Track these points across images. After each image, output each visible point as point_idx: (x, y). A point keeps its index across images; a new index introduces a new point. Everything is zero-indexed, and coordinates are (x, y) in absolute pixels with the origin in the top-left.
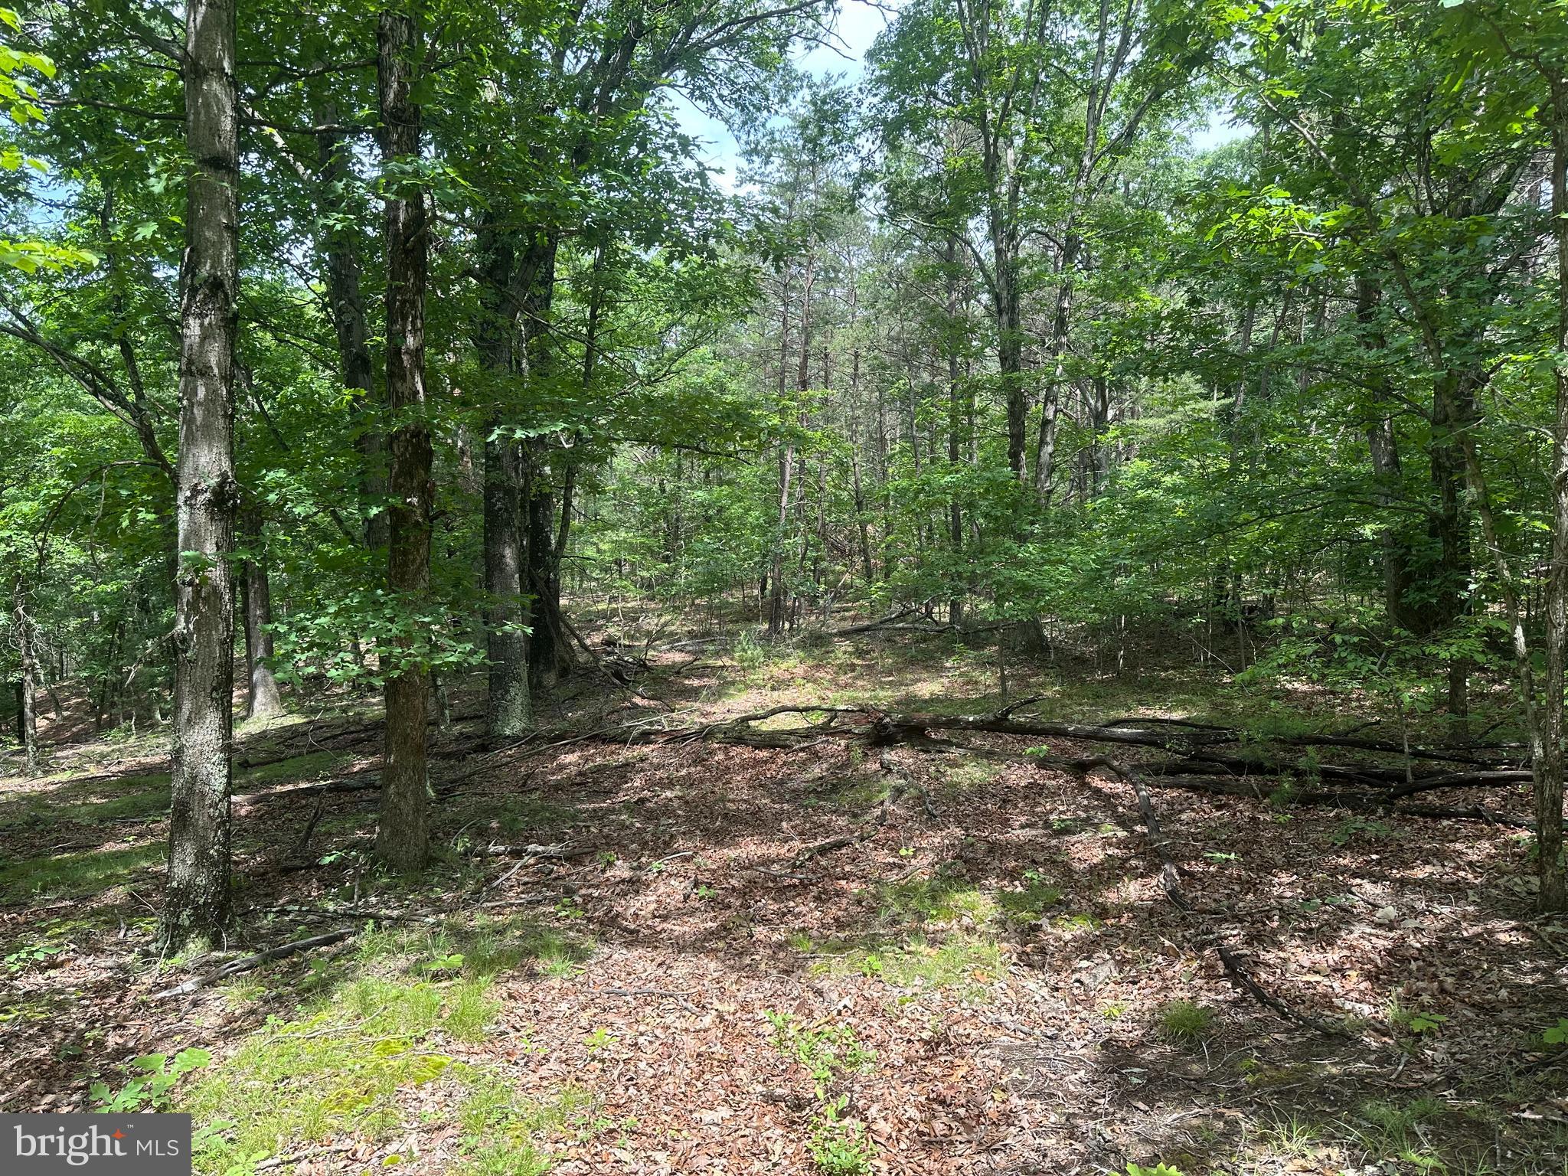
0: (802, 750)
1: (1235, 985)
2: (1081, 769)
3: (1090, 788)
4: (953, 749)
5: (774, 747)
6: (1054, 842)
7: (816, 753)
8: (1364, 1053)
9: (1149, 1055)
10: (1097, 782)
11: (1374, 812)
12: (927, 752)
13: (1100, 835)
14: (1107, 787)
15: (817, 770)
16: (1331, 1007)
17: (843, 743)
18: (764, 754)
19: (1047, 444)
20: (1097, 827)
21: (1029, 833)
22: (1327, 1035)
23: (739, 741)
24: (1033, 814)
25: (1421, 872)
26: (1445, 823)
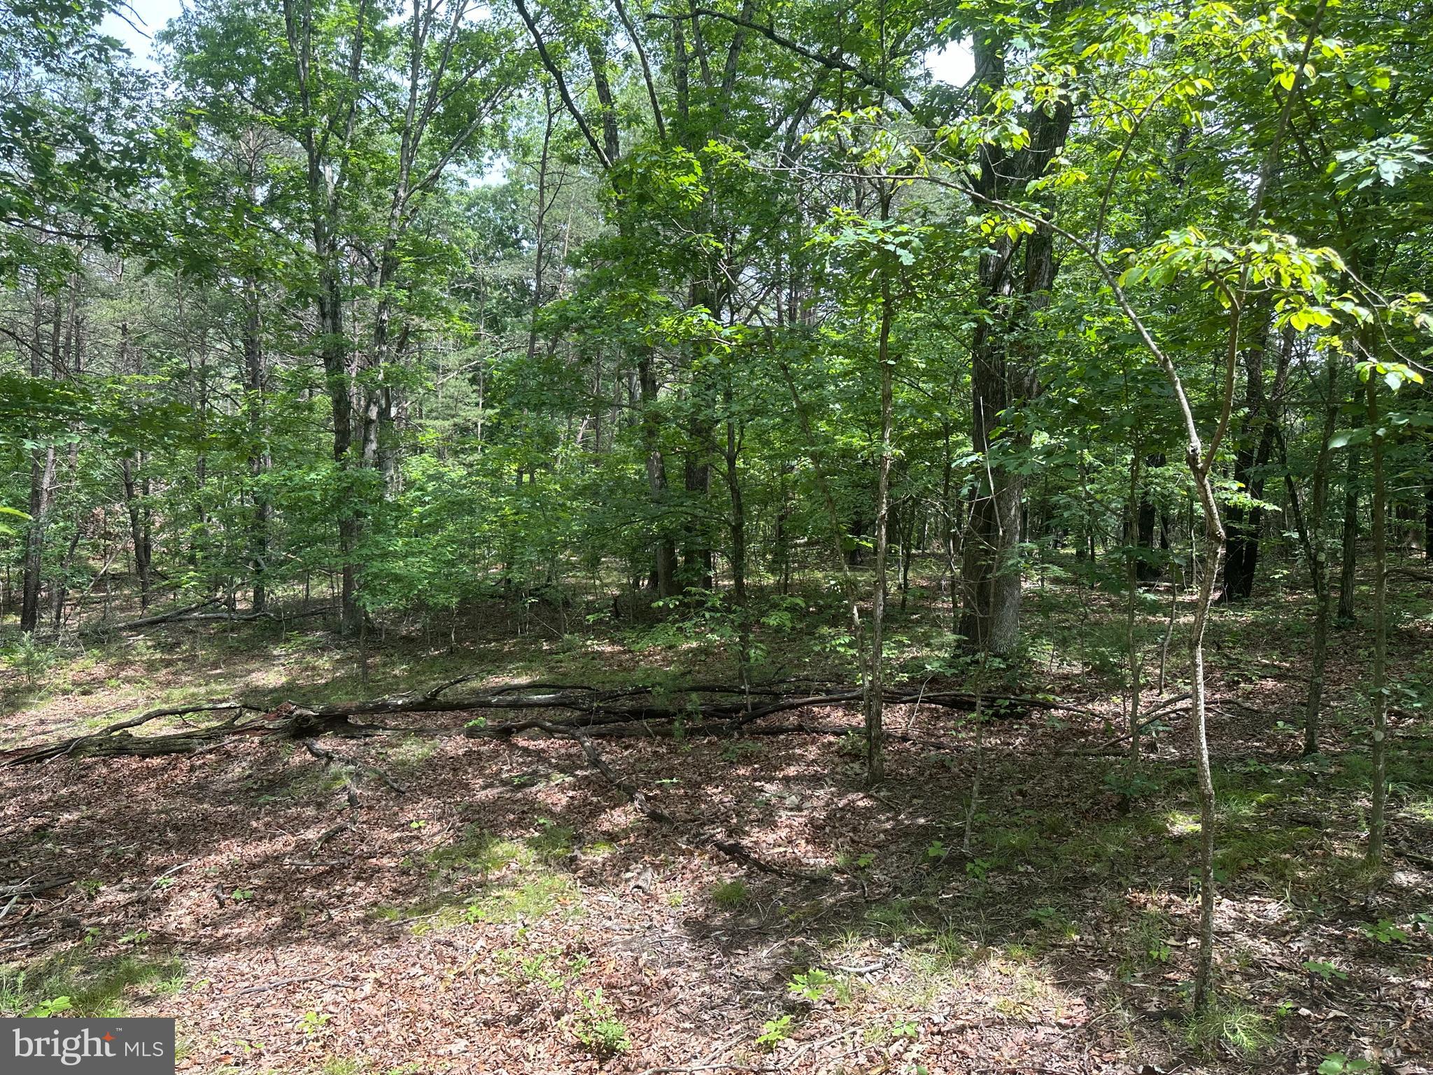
0: (210, 752)
1: (740, 865)
2: (505, 734)
3: (518, 748)
4: (380, 732)
5: (168, 753)
6: (520, 795)
7: (228, 754)
8: (839, 887)
9: (717, 921)
10: (522, 743)
11: (732, 736)
12: (352, 738)
13: (553, 784)
14: (532, 745)
15: (237, 770)
16: (801, 864)
17: (256, 739)
18: (156, 762)
19: (371, 441)
20: (548, 777)
21: (491, 793)
22: (813, 881)
23: (121, 751)
24: (487, 777)
25: (792, 771)
26: (782, 737)
